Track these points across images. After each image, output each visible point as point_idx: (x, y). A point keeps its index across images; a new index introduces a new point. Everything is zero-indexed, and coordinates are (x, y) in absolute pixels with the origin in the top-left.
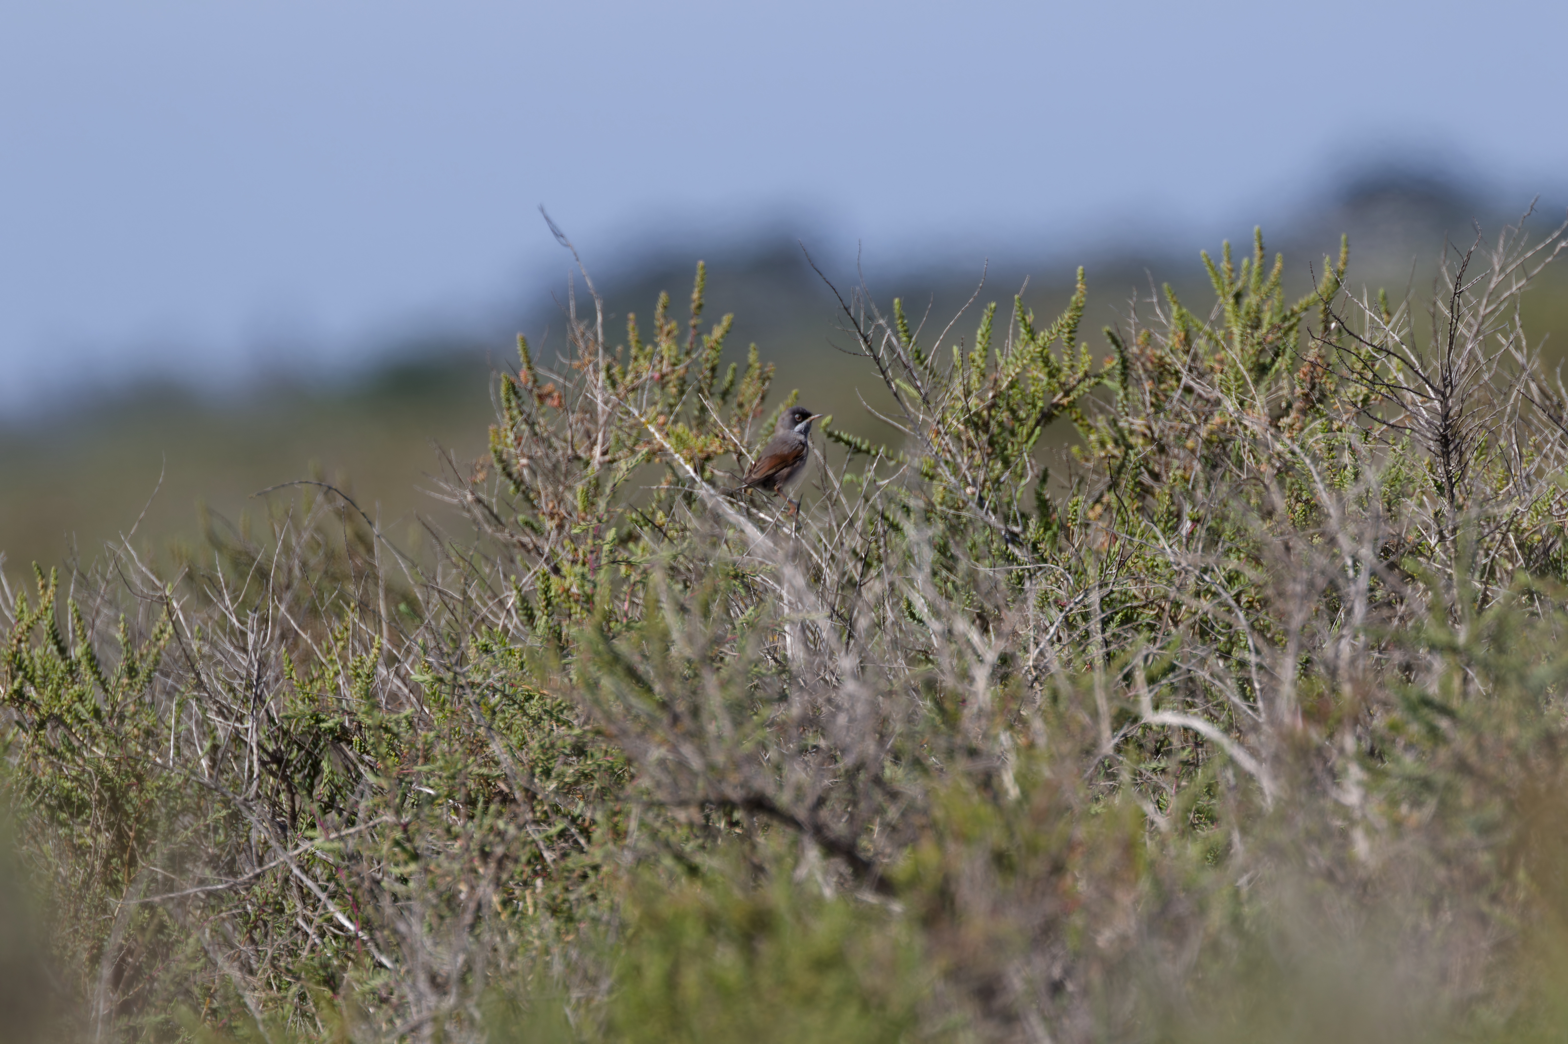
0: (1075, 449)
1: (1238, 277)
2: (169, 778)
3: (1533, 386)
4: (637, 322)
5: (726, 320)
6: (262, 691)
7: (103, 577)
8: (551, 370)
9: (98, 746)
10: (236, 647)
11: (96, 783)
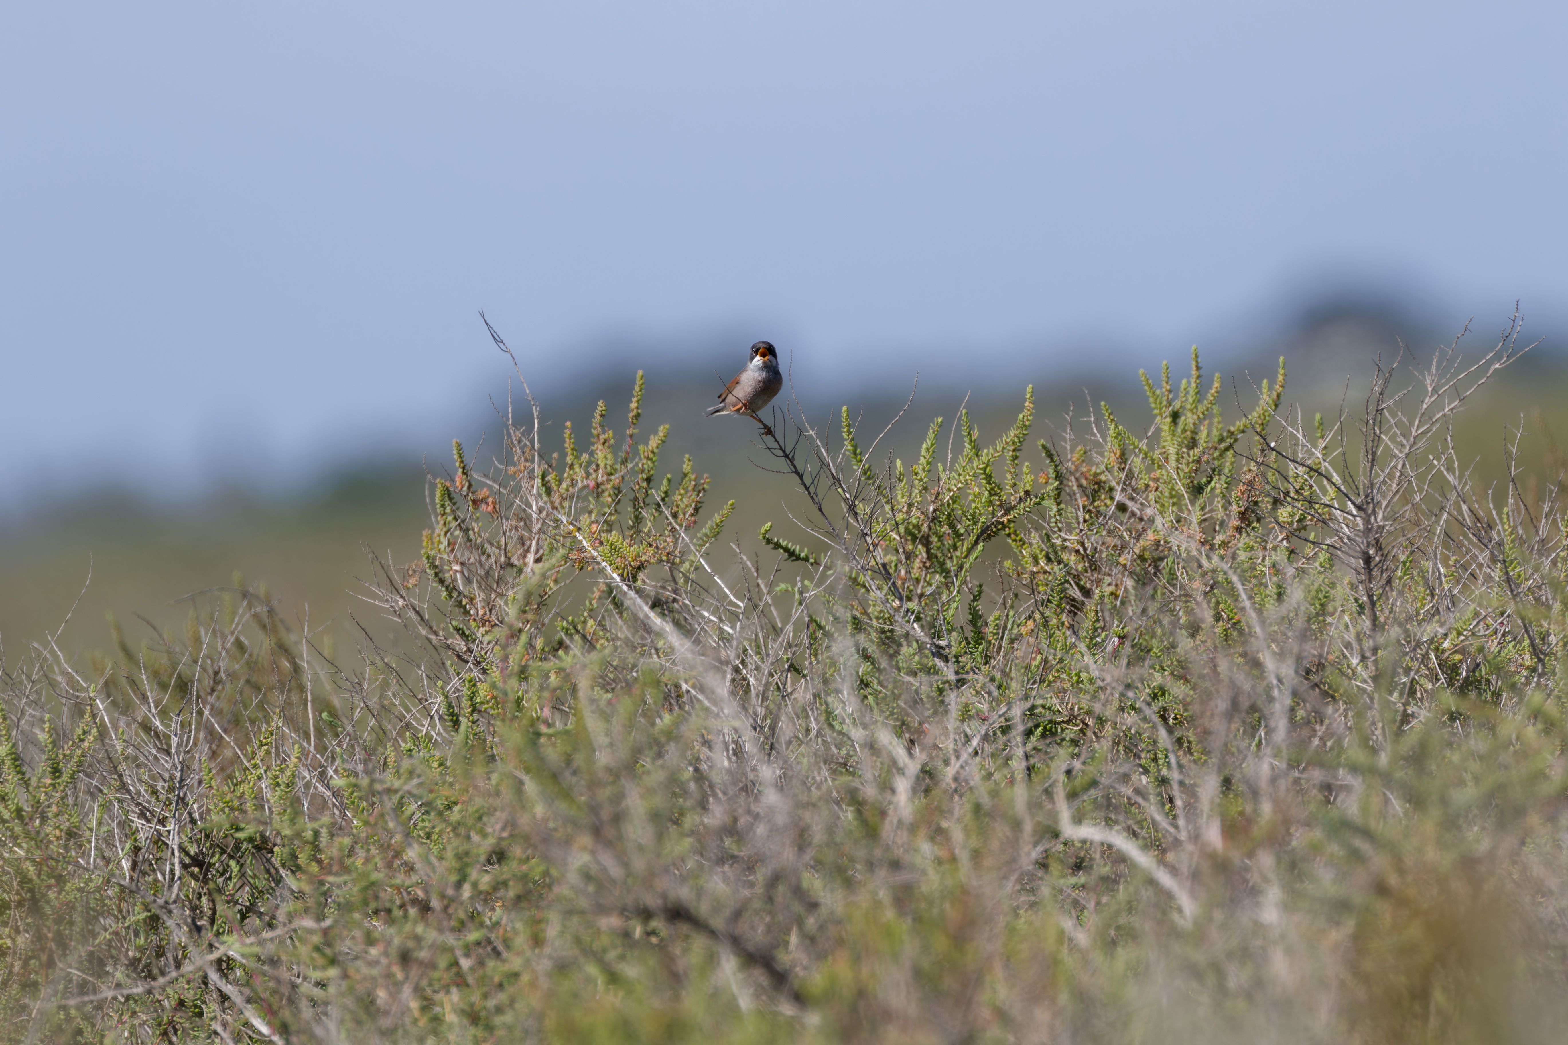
0: (1008, 564)
1: (1176, 397)
2: (90, 880)
3: (1464, 507)
4: (573, 430)
5: (662, 430)
6: (185, 794)
7: (29, 677)
8: (486, 476)
9: (20, 847)
10: (159, 750)
11: (15, 883)
